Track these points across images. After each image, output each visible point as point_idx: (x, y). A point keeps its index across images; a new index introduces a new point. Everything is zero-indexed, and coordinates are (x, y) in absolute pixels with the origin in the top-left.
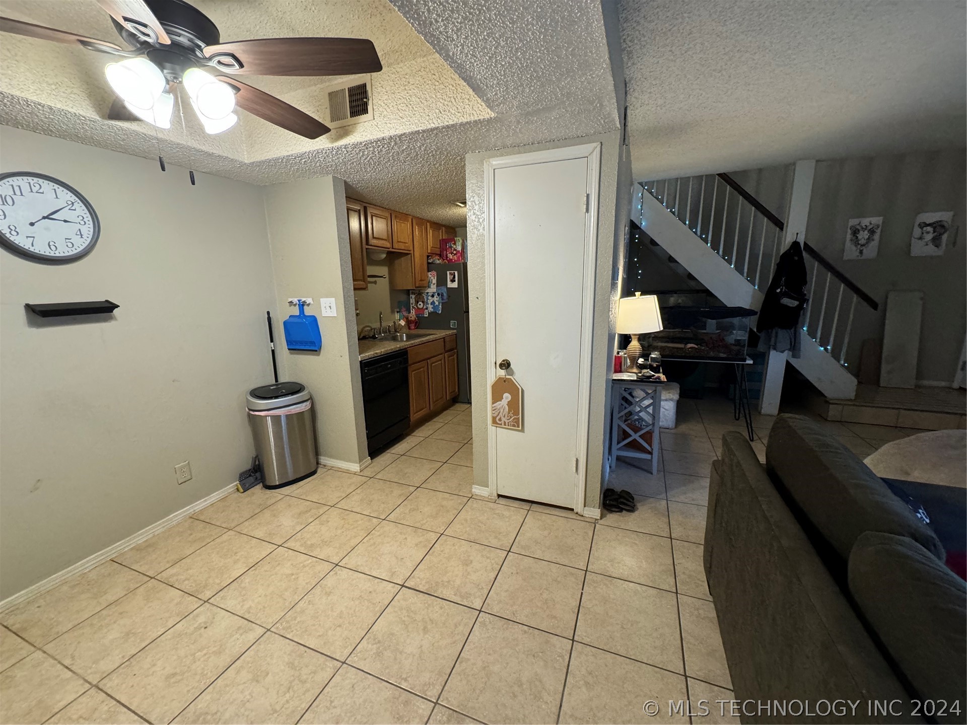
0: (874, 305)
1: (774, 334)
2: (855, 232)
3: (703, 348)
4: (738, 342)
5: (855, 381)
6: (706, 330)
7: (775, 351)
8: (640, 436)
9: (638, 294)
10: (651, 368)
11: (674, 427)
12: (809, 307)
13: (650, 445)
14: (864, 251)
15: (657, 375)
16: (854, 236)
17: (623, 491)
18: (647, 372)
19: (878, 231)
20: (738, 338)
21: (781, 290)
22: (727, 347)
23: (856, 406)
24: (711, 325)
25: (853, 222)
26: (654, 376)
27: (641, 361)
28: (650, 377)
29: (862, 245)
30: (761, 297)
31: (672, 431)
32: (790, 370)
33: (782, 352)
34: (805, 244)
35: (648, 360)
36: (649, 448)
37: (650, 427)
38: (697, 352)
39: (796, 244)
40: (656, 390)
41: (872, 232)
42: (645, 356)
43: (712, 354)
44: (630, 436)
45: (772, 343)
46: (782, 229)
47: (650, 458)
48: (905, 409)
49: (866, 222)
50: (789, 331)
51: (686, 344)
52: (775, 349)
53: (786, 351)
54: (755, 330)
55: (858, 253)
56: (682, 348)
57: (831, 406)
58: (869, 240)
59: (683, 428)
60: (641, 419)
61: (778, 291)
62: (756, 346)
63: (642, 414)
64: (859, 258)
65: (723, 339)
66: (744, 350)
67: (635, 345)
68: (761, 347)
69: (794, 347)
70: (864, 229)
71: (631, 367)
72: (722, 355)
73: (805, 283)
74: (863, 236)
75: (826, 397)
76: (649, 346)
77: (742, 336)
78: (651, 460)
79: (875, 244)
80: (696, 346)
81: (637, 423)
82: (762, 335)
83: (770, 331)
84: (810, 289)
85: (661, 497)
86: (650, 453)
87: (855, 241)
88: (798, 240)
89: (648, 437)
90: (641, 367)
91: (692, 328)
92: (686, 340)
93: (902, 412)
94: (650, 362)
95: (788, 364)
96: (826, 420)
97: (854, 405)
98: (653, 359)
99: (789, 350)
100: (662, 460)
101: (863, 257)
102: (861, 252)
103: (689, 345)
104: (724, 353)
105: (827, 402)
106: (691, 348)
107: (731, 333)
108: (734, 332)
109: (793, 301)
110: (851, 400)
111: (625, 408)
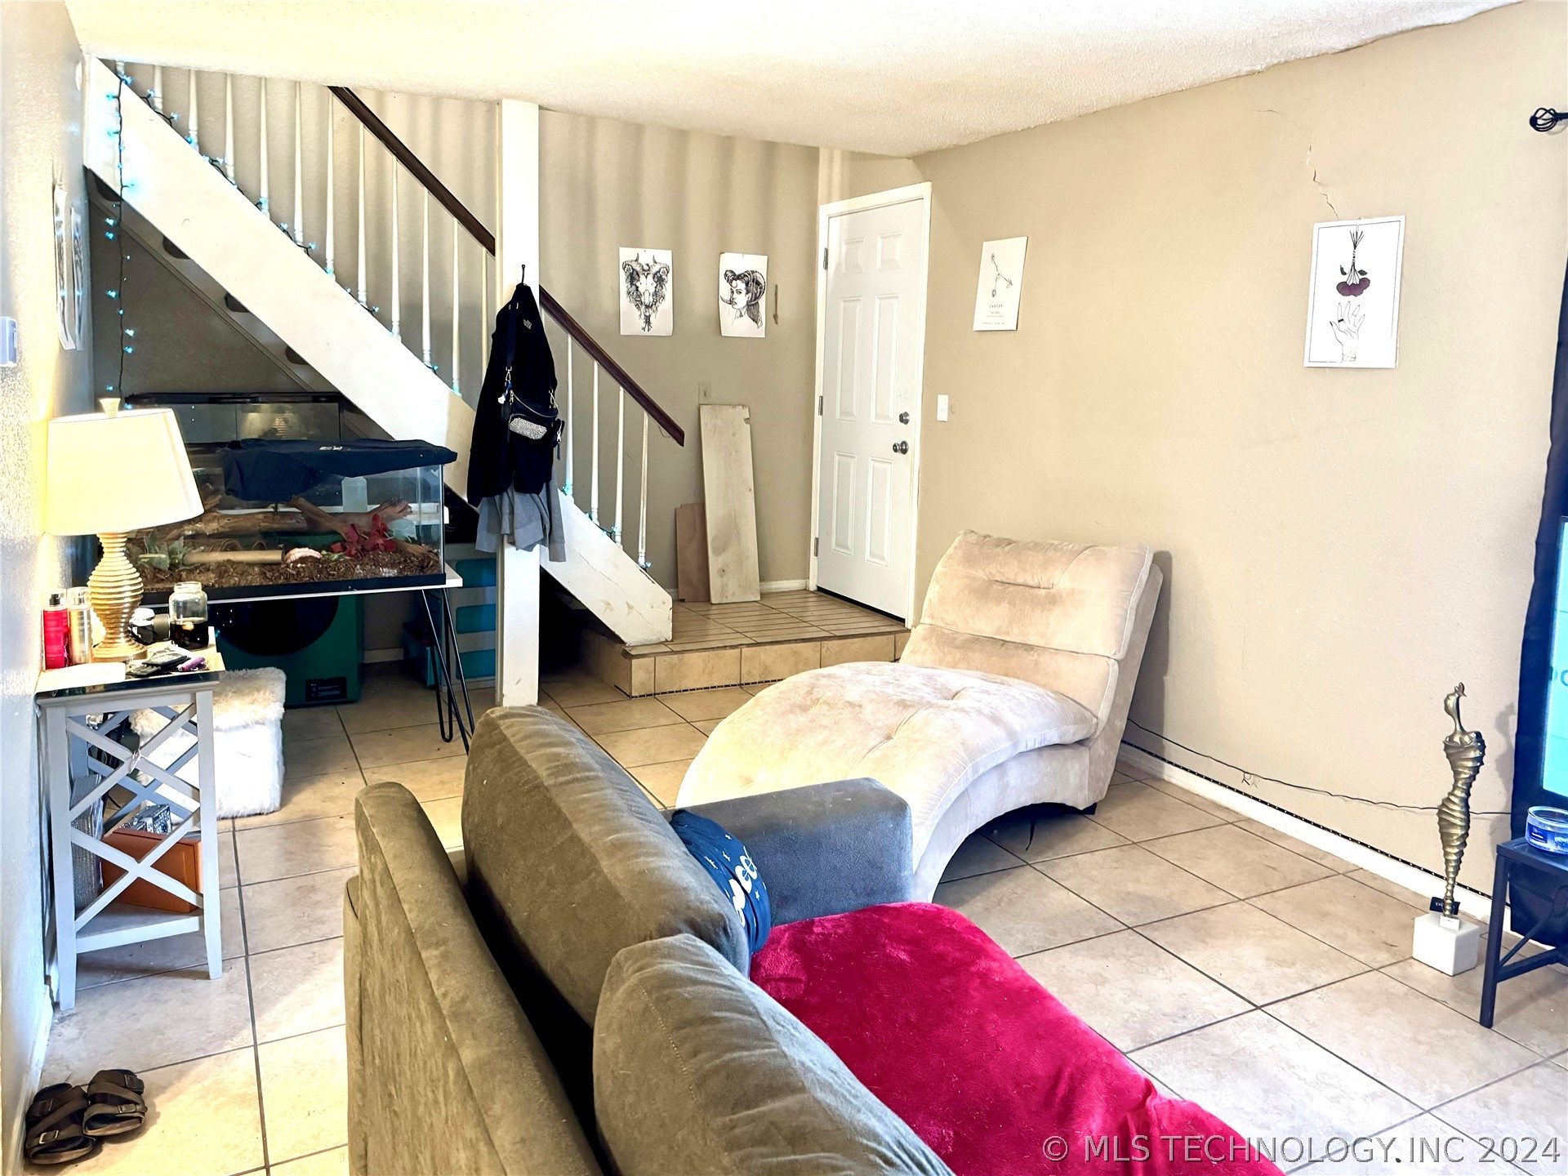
0: (678, 435)
1: (506, 509)
2: (633, 277)
3: (336, 556)
4: (425, 532)
5: (669, 599)
6: (340, 503)
7: (514, 548)
8: (156, 866)
9: (110, 404)
10: (177, 634)
11: (277, 804)
12: (568, 439)
13: (194, 886)
14: (652, 319)
15: (194, 656)
16: (632, 284)
17: (102, 1075)
18: (163, 651)
19: (669, 278)
20: (425, 522)
21: (508, 397)
22: (393, 546)
23: (677, 653)
24: (355, 492)
25: (627, 254)
26: (183, 659)
27: (143, 616)
28: (170, 666)
29: (647, 307)
30: (469, 415)
31: (275, 818)
32: (550, 589)
33: (529, 548)
34: (542, 291)
35: (166, 611)
36: (188, 895)
37: (188, 827)
38: (320, 572)
39: (522, 291)
40: (194, 704)
41: (660, 281)
42: (156, 599)
43: (359, 572)
44: (121, 872)
45: (506, 529)
46: (492, 250)
47: (196, 928)
48: (749, 645)
49: (646, 257)
50: (535, 495)
51: (286, 550)
52: (513, 543)
53: (538, 546)
54: (466, 499)
55: (642, 323)
56: (277, 564)
57: (634, 661)
58: (658, 296)
59: (308, 800)
60: (166, 807)
61: (502, 400)
62: (472, 539)
63: (166, 791)
64: (646, 333)
65: (386, 529)
66: (437, 554)
67: (115, 571)
68: (484, 542)
69: (551, 536)
70: (647, 272)
71: (110, 641)
72: (387, 572)
73: (553, 383)
74: (646, 285)
75: (623, 642)
76: (173, 566)
77: (434, 514)
78: (200, 934)
79: (666, 305)
80: (316, 554)
81: (149, 821)
82: (482, 509)
83: (497, 497)
84: (565, 399)
85: (235, 1042)
86: (196, 910)
87: (636, 296)
88: (526, 282)
89: (182, 861)
90: (148, 636)
91: (302, 501)
92: (285, 539)
93: (745, 650)
94: (171, 618)
95: (545, 578)
96: (630, 697)
97: (673, 652)
98: (184, 609)
99: (543, 542)
100: (241, 922)
101: (651, 333)
102: (648, 320)
103: (297, 553)
104: (392, 566)
105: (627, 655)
106: (303, 560)
107: (406, 511)
108: (414, 506)
109: (534, 426)
110: (665, 643)
111: (104, 778)
